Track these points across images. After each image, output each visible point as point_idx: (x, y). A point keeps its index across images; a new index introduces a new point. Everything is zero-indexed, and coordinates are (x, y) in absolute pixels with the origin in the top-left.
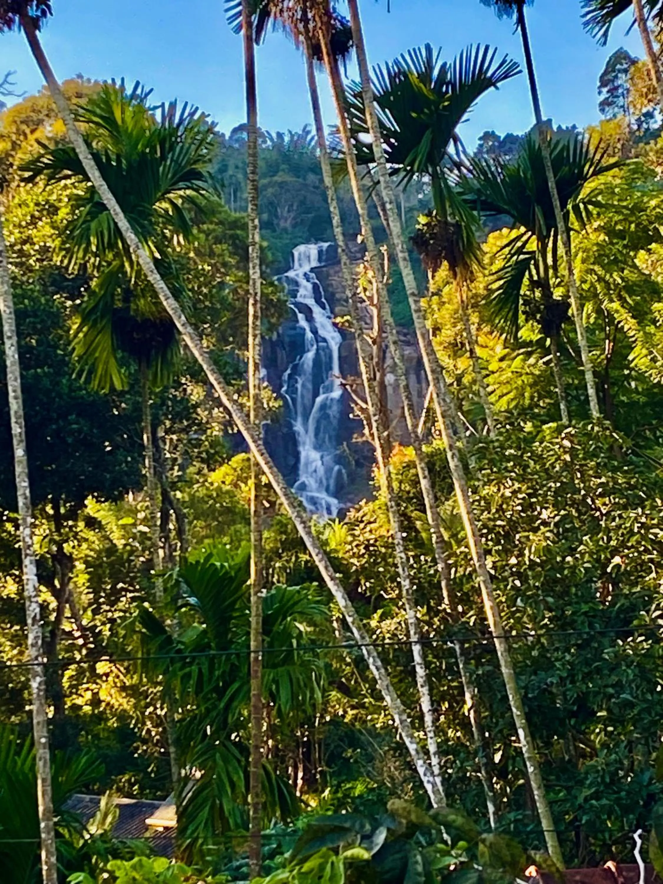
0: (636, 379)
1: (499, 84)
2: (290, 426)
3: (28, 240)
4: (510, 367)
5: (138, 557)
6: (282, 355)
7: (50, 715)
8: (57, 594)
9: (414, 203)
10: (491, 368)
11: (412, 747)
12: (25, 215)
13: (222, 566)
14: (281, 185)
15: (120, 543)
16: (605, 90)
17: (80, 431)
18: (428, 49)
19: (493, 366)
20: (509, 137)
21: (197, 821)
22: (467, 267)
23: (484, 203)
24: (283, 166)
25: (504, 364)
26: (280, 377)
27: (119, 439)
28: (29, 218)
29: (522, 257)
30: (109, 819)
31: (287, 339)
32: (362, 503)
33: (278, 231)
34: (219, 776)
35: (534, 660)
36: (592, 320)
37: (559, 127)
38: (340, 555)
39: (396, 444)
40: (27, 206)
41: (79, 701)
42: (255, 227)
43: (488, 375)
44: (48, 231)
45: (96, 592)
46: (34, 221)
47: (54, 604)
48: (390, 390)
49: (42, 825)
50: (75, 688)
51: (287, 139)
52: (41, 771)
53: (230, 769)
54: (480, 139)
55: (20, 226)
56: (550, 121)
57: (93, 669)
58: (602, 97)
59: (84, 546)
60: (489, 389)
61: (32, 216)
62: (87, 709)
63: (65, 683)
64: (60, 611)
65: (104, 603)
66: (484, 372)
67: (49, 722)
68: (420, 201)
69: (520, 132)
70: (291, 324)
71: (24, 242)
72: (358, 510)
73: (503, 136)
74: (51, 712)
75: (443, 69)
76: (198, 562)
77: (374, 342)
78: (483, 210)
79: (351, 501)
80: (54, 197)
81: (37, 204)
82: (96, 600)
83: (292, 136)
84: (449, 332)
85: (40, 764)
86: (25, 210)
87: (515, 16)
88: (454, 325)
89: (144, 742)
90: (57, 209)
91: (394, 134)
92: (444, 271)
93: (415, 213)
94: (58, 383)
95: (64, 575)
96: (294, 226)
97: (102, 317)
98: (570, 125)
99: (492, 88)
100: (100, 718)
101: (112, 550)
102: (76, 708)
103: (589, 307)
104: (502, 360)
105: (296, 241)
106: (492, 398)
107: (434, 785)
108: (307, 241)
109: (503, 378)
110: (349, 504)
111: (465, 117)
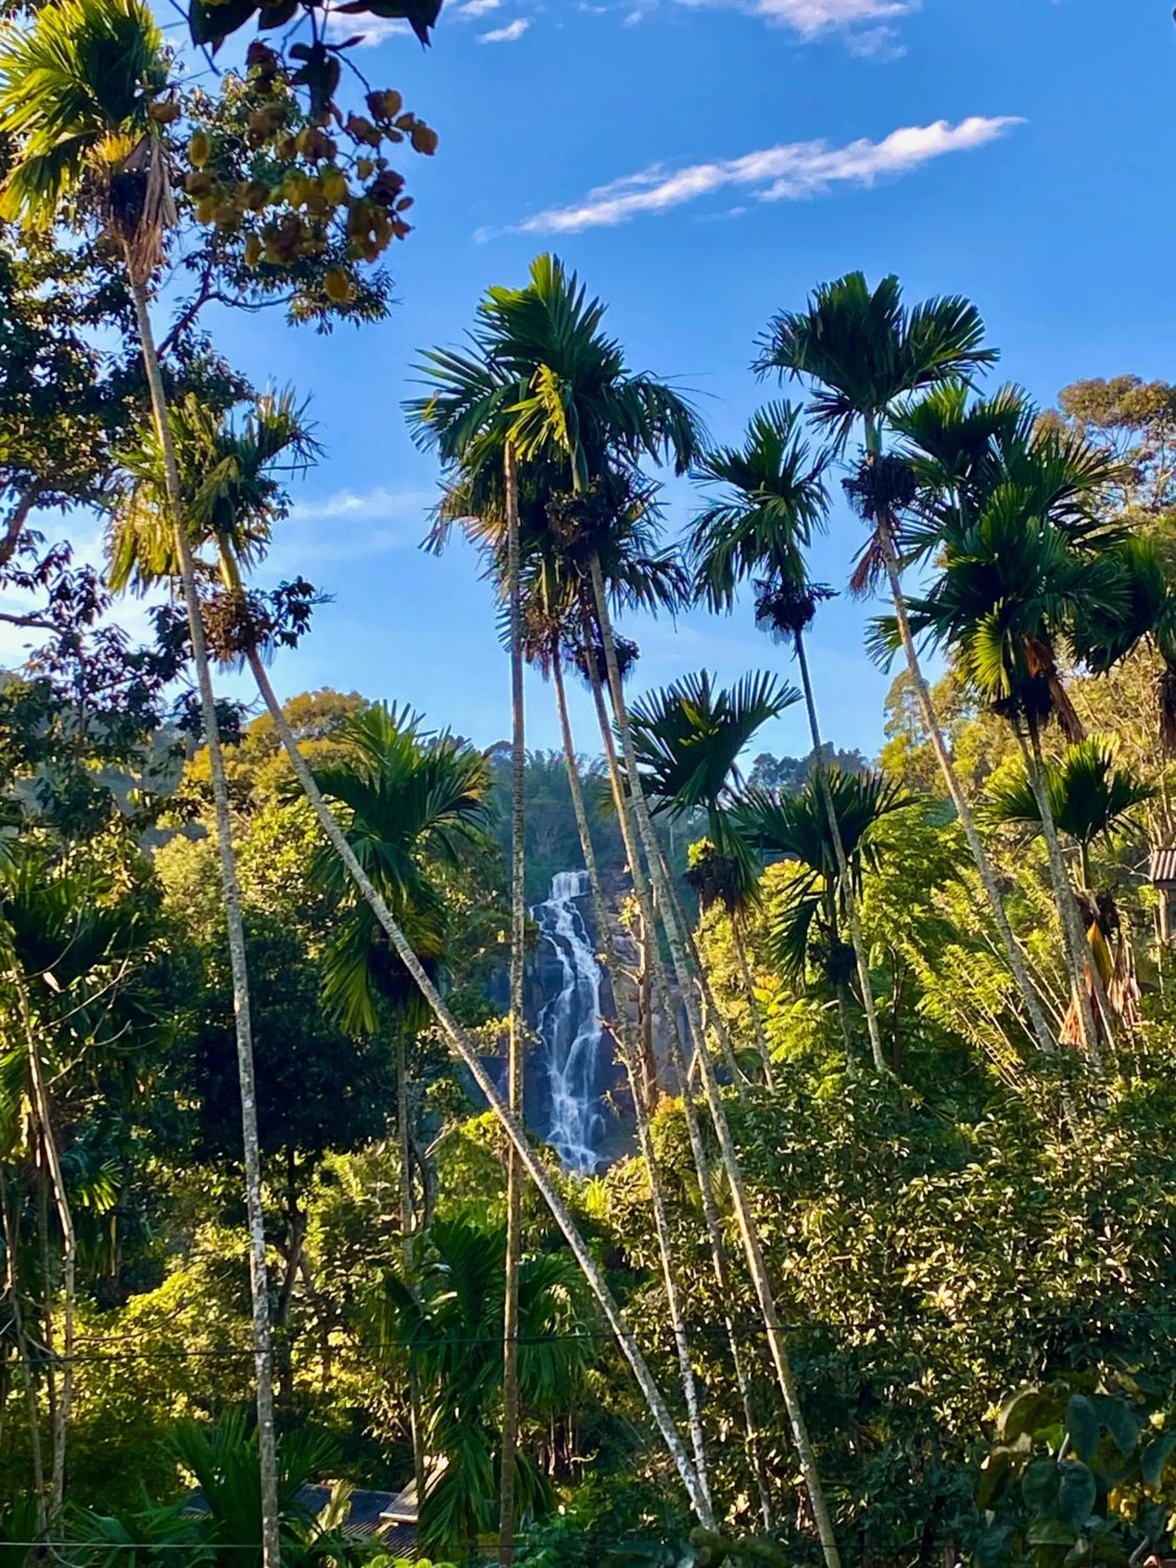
0: (925, 1027)
1: (779, 713)
2: (545, 1070)
3: (272, 866)
4: (788, 1011)
5: (378, 1215)
6: (537, 992)
7: (276, 1393)
8: (288, 1255)
9: (683, 829)
10: (769, 1012)
11: (672, 1442)
12: (268, 839)
13: (477, 1228)
14: (542, 807)
15: (358, 1199)
16: (890, 712)
17: (320, 1075)
18: (704, 675)
19: (773, 1009)
20: (788, 762)
21: (440, 1518)
22: (744, 906)
23: (766, 839)
24: (542, 788)
25: (783, 1009)
26: (535, 1016)
27: (362, 1083)
28: (272, 842)
29: (806, 898)
30: (341, 1512)
31: (544, 975)
32: (625, 1158)
33: (537, 857)
34: (467, 1467)
35: (816, 1342)
36: (880, 962)
37: (841, 751)
38: (599, 1216)
39: (662, 1093)
40: (271, 828)
41: (308, 1377)
42: (519, 861)
43: (764, 1021)
44: (292, 856)
45: (330, 1253)
46: (278, 845)
47: (283, 1264)
48: (654, 1032)
49: (265, 1520)
50: (304, 1363)
51: (547, 758)
52: (264, 1459)
53: (480, 1459)
54: (756, 761)
55: (262, 850)
56: (830, 745)
57: (324, 1340)
58: (887, 720)
59: (320, 1203)
60: (767, 1036)
61: (276, 840)
62: (317, 1386)
63: (294, 1356)
64: (290, 1274)
65: (339, 1267)
66: (762, 1017)
67: (276, 1399)
68: (690, 827)
69: (799, 757)
70: (549, 958)
71: (267, 867)
72: (620, 1167)
73: (779, 759)
74: (277, 1389)
75: (722, 698)
76: (451, 1222)
77: (641, 982)
78: (765, 847)
79: (611, 1154)
80: (301, 819)
81: (282, 827)
82: (330, 1261)
83: (553, 755)
84: (722, 973)
85: (264, 1451)
86: (268, 833)
87: (793, 642)
88: (727, 965)
89: (380, 1425)
90: (303, 833)
91: (670, 764)
92: (719, 907)
93: (686, 841)
94: (297, 1022)
95: (296, 1234)
96: (554, 851)
97: (356, 953)
98: (853, 750)
99: (772, 717)
100: (331, 1396)
101: (349, 1206)
102: (305, 1384)
103: (877, 948)
104: (781, 1003)
105: (556, 868)
106: (770, 1046)
107: (696, 1485)
108: (567, 868)
109: (782, 1024)
110: (609, 1158)
111: (745, 747)
